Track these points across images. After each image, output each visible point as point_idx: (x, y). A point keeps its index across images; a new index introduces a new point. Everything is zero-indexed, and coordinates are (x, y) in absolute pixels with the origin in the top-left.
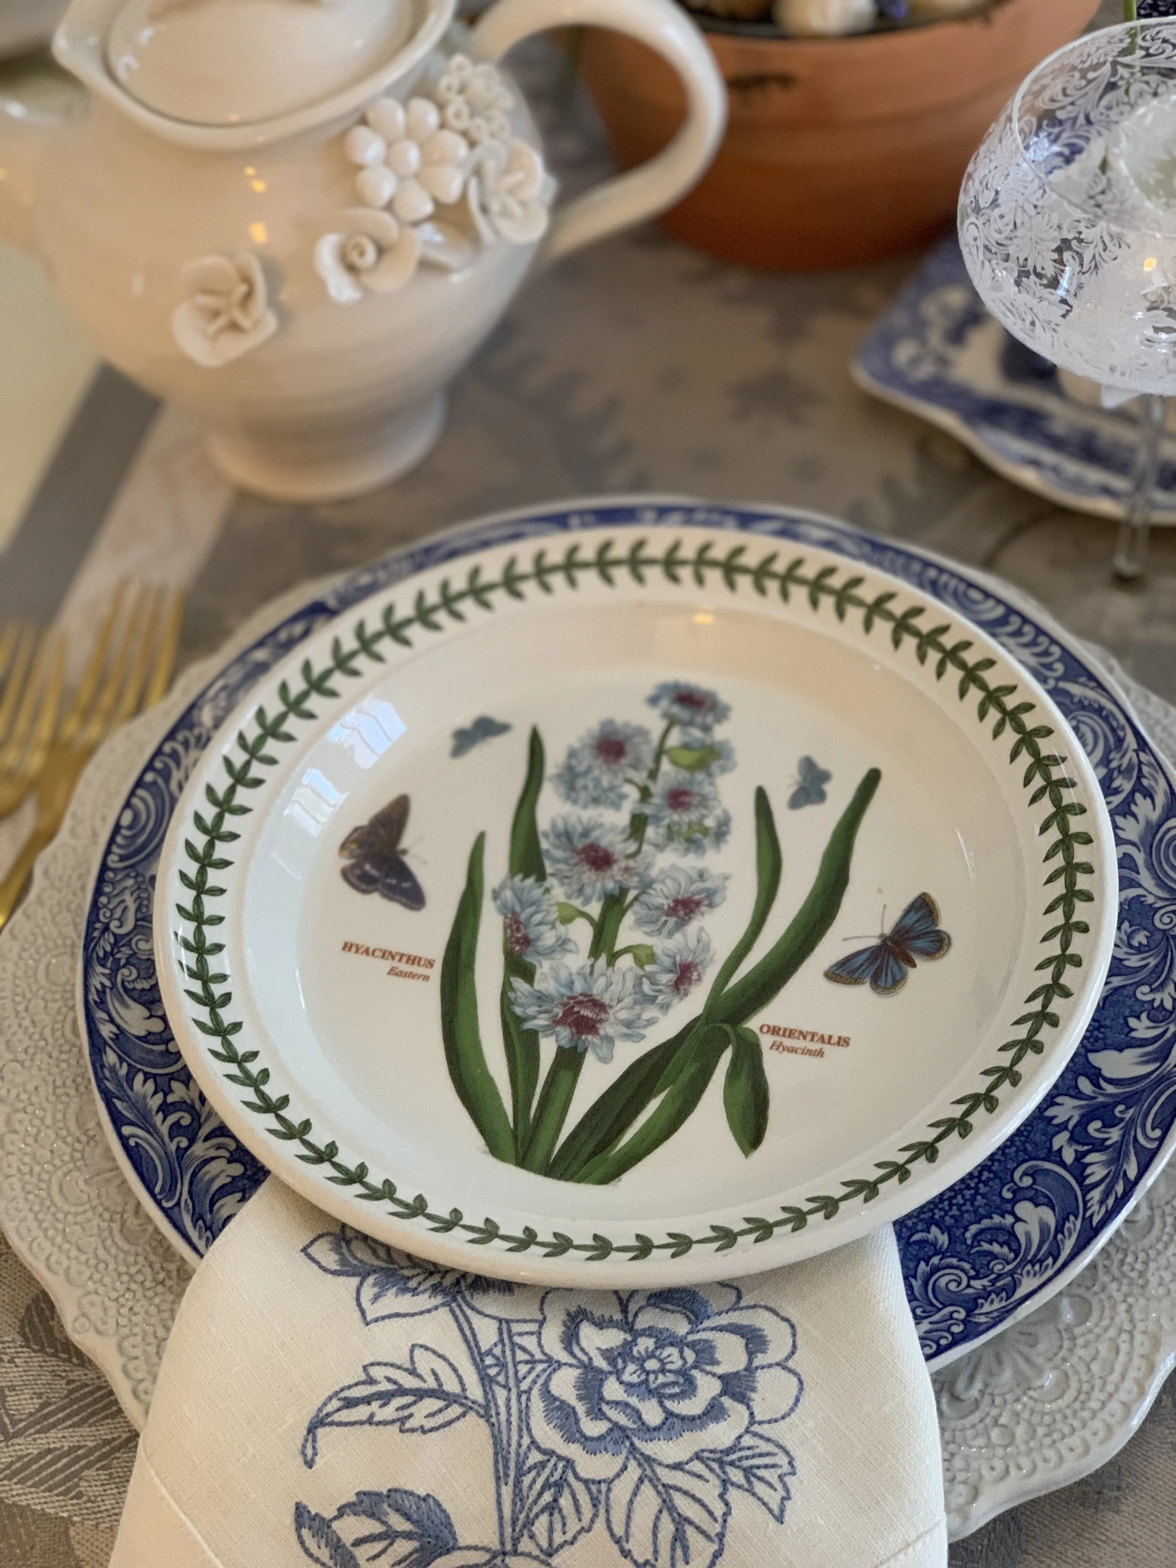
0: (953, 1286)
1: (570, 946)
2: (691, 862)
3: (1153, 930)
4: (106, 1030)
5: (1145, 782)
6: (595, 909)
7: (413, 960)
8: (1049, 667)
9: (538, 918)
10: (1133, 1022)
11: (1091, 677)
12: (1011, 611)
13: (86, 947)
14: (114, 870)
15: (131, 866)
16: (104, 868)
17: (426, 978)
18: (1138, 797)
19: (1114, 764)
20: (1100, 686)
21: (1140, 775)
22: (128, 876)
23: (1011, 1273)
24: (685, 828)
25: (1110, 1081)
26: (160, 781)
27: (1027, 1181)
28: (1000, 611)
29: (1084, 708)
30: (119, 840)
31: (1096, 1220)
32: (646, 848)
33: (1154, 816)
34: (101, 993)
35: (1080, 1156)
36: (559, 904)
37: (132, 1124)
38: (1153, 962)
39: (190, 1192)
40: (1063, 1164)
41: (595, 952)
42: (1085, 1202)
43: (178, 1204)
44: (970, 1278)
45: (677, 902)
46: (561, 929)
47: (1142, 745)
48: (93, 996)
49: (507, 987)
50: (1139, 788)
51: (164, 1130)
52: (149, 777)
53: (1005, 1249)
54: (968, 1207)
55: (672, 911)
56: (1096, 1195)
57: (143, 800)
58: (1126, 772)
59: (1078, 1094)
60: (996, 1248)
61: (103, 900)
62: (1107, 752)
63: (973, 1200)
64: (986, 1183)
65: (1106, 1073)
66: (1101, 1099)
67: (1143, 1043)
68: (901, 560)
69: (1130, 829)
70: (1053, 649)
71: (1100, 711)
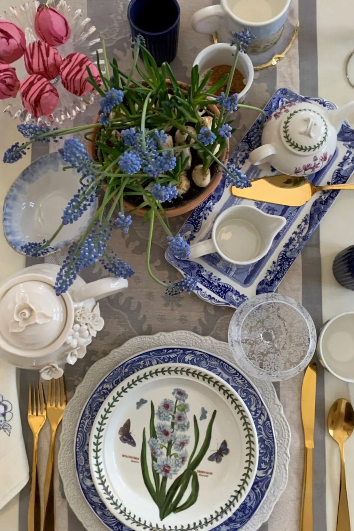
1: (163, 454)
3: (265, 444)
4: (85, 488)
6: (167, 445)
7: (135, 458)
8: (245, 384)
9: (156, 447)
10: (262, 464)
11: (253, 388)
12: (237, 372)
13: (77, 470)
14: (78, 452)
16: (76, 452)
17: (138, 462)
18: (262, 415)
20: (255, 390)
21: (262, 411)
22: (81, 452)
24: (181, 425)
25: (258, 477)
26: (82, 429)
28: (235, 372)
29: (252, 394)
30: (78, 445)
32: (174, 430)
33: (265, 420)
36: (160, 444)
38: (265, 451)
41: (167, 455)
45: (181, 443)
46: (161, 450)
47: (262, 404)
48: (81, 481)
49: (153, 463)
50: (262, 413)
52: (80, 429)
55: (180, 445)
57: (80, 435)
58: (259, 409)
61: (78, 459)
66: (257, 481)
67: (263, 469)
69: (260, 422)
70: (246, 381)
71: (254, 395)
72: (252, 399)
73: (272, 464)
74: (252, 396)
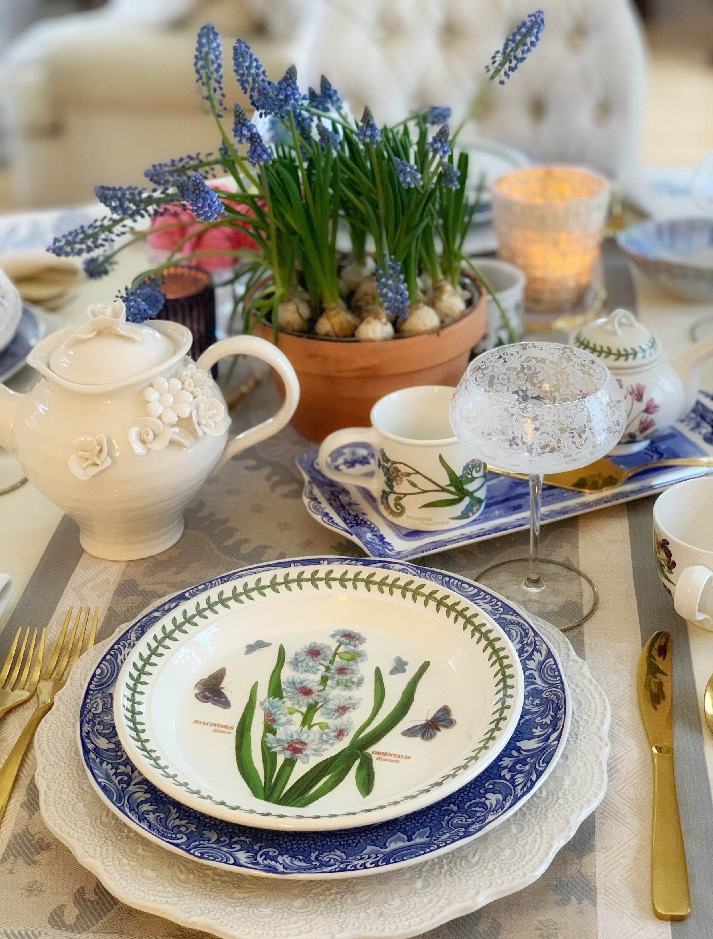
0: (460, 822)
1: (292, 722)
2: (347, 693)
3: (542, 698)
4: (90, 746)
5: (537, 647)
6: (304, 709)
7: (224, 727)
8: (497, 610)
9: (279, 712)
10: (534, 730)
11: (514, 612)
12: (481, 590)
13: (81, 717)
14: (92, 690)
15: (101, 689)
16: (88, 689)
17: (230, 733)
18: (535, 653)
19: (525, 642)
20: (518, 615)
21: (536, 645)
22: (99, 693)
23: (484, 815)
24: (344, 681)
25: (525, 751)
26: (113, 659)
27: (491, 786)
28: (476, 591)
29: (512, 623)
30: (95, 679)
31: (519, 796)
32: (327, 688)
33: (542, 659)
34: (88, 733)
35: (512, 777)
36: (289, 708)
37: (102, 778)
38: (542, 709)
39: (128, 802)
40: (506, 780)
41: (303, 724)
42: (515, 790)
43: (123, 805)
44: (466, 819)
45: (339, 707)
46: (289, 716)
47: (536, 634)
48: (84, 734)
49: (264, 736)
50: (536, 649)
51: (116, 781)
52: (108, 657)
53: (482, 809)
54: (466, 797)
55: (337, 710)
56: (520, 787)
57: (105, 665)
58: (530, 645)
59: (512, 756)
60: (477, 809)
61: (88, 700)
62: (522, 638)
63: (468, 795)
64: (473, 789)
65: (523, 748)
66: (521, 757)
67: (539, 736)
68: (434, 575)
69: (532, 664)
70: (498, 603)
71: (518, 624)
72: (512, 631)
73: (560, 723)
74: (511, 626)
